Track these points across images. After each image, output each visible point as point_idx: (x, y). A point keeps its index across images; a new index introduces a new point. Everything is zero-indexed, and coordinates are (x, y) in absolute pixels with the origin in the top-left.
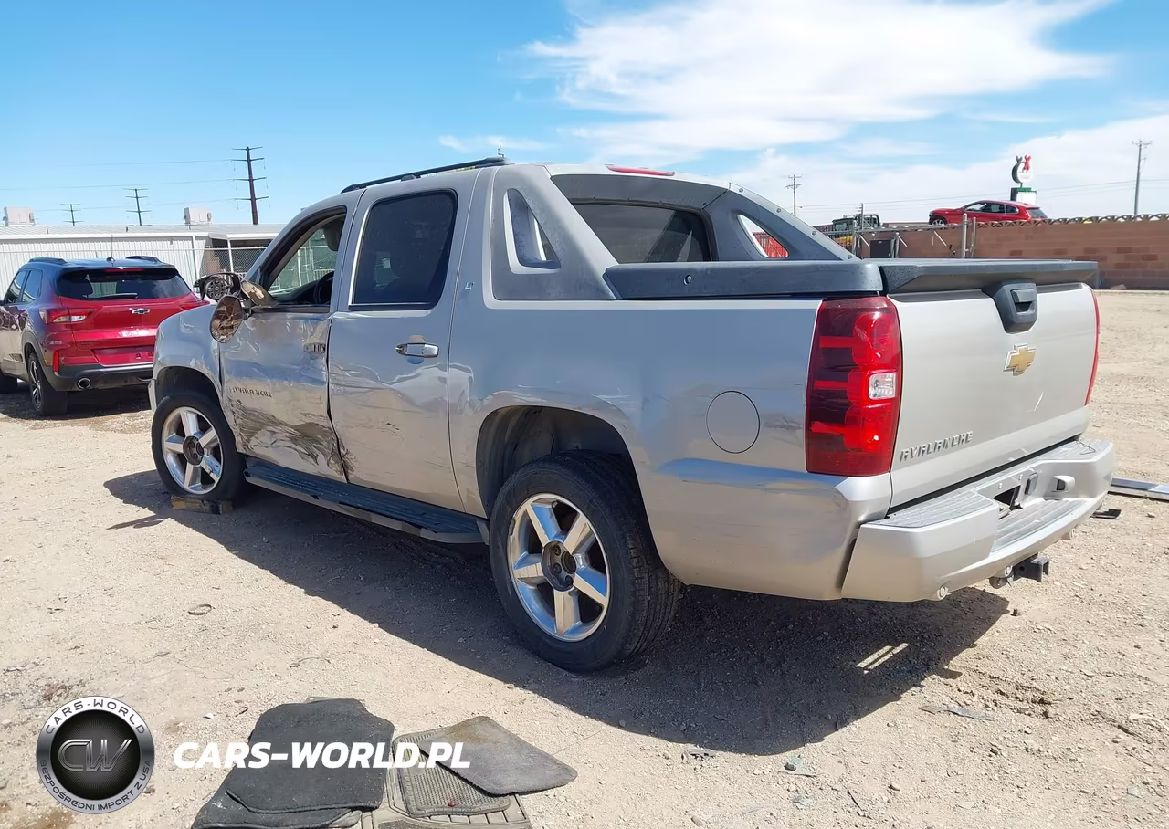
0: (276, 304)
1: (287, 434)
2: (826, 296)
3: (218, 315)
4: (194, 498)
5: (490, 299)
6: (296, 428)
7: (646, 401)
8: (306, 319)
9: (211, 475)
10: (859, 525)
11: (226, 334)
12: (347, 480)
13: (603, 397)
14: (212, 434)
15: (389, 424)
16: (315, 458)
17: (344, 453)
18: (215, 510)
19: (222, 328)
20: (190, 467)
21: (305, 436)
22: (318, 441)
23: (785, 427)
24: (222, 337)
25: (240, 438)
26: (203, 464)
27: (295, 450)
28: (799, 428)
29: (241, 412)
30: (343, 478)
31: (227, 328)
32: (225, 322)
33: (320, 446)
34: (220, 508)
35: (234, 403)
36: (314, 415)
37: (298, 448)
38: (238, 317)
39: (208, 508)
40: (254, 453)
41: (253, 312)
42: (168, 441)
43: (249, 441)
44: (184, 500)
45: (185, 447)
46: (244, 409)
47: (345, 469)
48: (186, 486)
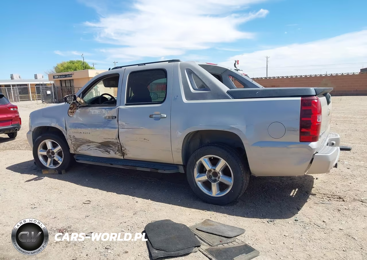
0: (87, 104)
1: (95, 146)
2: (302, 96)
3: (70, 108)
4: (52, 170)
5: (185, 100)
6: (100, 143)
7: (247, 126)
8: (106, 109)
9: (59, 161)
10: (314, 154)
11: (72, 114)
12: (124, 158)
13: (232, 126)
14: (59, 148)
15: (145, 139)
16: (109, 152)
17: (124, 149)
18: (60, 173)
19: (71, 112)
20: (49, 160)
21: (105, 145)
22: (110, 147)
23: (294, 131)
24: (71, 115)
25: (73, 148)
26: (55, 158)
27: (99, 150)
28: (298, 131)
29: (74, 140)
30: (122, 158)
31: (72, 112)
32: (72, 110)
33: (111, 148)
34: (62, 172)
35: (72, 137)
36: (109, 139)
37: (101, 150)
38: (76, 109)
39: (57, 172)
40: (79, 153)
41: (80, 107)
42: (40, 151)
43: (77, 149)
44: (47, 171)
45: (47, 153)
46: (76, 139)
47: (123, 154)
48: (48, 166)
